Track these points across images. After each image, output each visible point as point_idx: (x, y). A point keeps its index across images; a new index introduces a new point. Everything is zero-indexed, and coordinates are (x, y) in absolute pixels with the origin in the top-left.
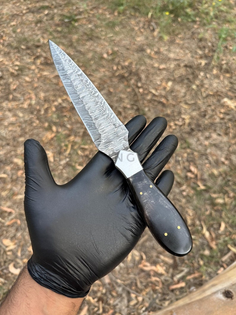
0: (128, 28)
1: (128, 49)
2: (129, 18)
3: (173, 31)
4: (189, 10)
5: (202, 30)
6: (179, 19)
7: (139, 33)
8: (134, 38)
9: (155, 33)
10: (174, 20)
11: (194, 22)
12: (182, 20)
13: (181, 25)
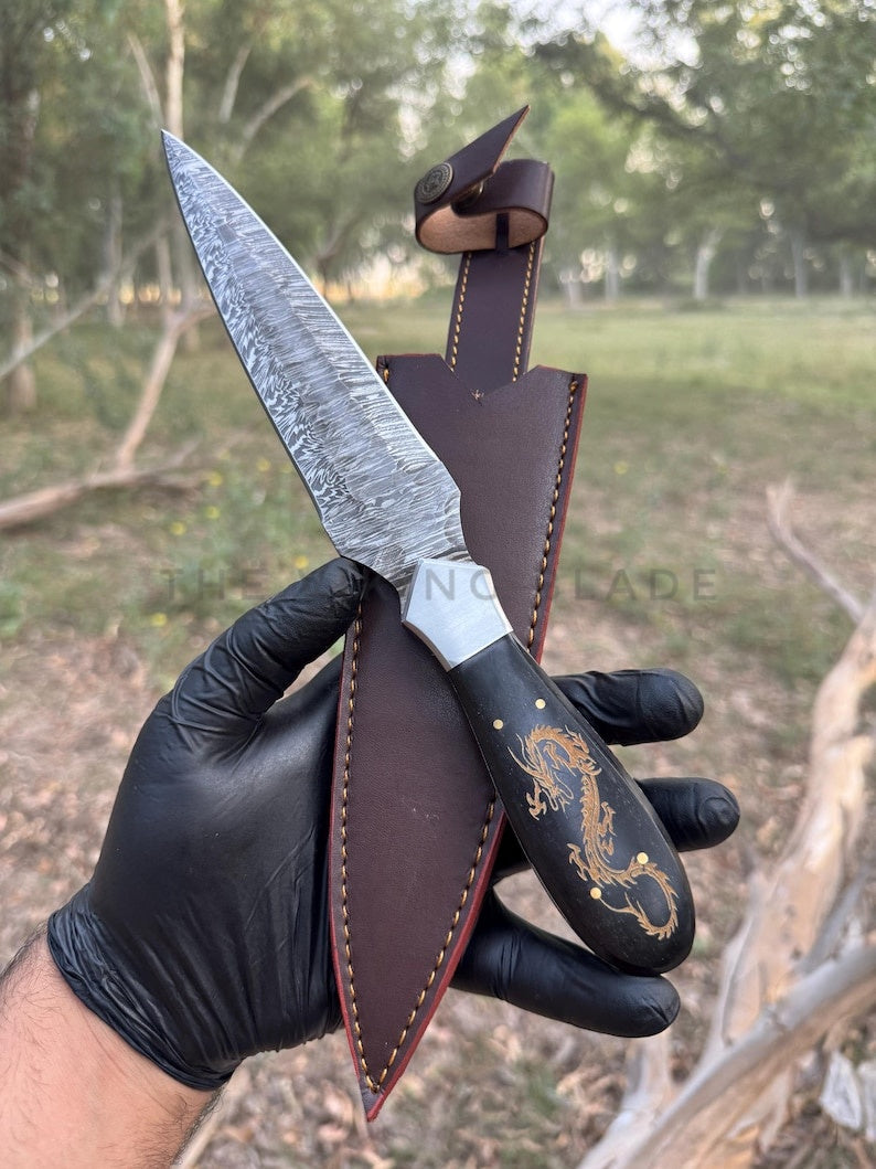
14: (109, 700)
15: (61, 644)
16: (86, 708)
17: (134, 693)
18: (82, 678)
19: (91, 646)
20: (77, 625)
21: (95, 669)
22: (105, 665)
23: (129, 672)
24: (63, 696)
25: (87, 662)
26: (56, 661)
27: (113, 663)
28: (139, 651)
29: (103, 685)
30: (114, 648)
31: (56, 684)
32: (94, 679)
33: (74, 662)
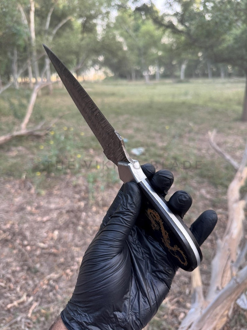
0: (5, 192)
1: (7, 212)
2: (4, 183)
5: (74, 179)
6: (53, 174)
7: (16, 194)
8: (12, 200)
9: (33, 191)
10: (48, 176)
11: (66, 174)
12: (55, 174)
13: (55, 178)
14: (25, 197)
15: (9, 181)
16: (18, 200)
17: (31, 195)
18: (16, 191)
19: (18, 182)
20: (13, 176)
21: (20, 188)
22: (23, 187)
23: (29, 189)
24: (11, 196)
25: (17, 186)
26: (8, 186)
27: (25, 186)
28: (32, 182)
29: (23, 193)
30: (24, 182)
31: (9, 193)
32: (19, 191)
33: (13, 187)
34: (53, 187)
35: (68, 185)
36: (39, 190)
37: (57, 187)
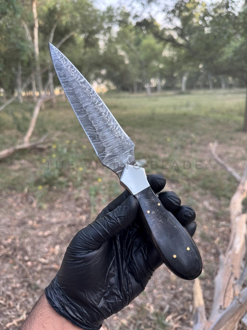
0: (6, 206)
1: (9, 226)
2: (6, 197)
3: (51, 198)
4: (61, 179)
5: (76, 192)
6: (55, 188)
7: (18, 208)
8: (13, 214)
9: (34, 205)
10: (50, 189)
11: (68, 186)
12: (57, 187)
13: (57, 191)
14: (26, 211)
15: (11, 195)
16: (20, 214)
17: (33, 209)
18: (18, 205)
19: (20, 195)
20: (15, 189)
21: (22, 202)
22: (24, 201)
23: (31, 203)
24: (13, 210)
25: (19, 200)
26: (10, 200)
27: (27, 200)
28: (34, 196)
29: (24, 207)
30: (27, 196)
31: (11, 207)
32: (21, 205)
33: (15, 200)
34: (55, 201)
35: (69, 198)
36: (41, 204)
37: (59, 201)
